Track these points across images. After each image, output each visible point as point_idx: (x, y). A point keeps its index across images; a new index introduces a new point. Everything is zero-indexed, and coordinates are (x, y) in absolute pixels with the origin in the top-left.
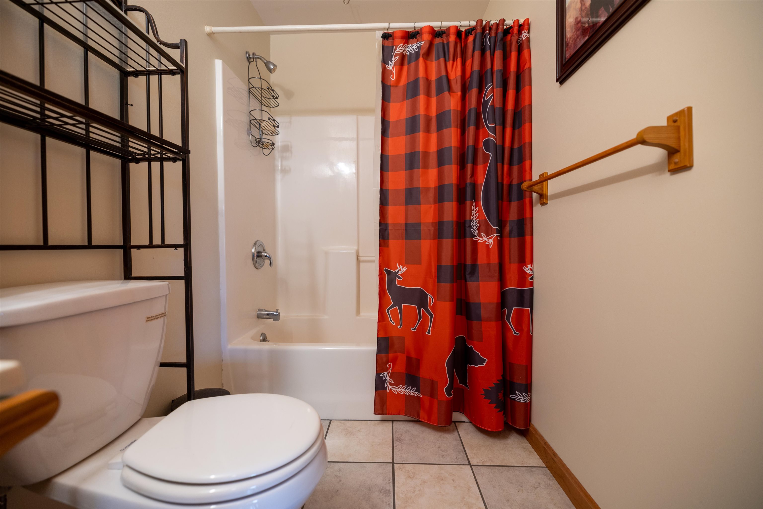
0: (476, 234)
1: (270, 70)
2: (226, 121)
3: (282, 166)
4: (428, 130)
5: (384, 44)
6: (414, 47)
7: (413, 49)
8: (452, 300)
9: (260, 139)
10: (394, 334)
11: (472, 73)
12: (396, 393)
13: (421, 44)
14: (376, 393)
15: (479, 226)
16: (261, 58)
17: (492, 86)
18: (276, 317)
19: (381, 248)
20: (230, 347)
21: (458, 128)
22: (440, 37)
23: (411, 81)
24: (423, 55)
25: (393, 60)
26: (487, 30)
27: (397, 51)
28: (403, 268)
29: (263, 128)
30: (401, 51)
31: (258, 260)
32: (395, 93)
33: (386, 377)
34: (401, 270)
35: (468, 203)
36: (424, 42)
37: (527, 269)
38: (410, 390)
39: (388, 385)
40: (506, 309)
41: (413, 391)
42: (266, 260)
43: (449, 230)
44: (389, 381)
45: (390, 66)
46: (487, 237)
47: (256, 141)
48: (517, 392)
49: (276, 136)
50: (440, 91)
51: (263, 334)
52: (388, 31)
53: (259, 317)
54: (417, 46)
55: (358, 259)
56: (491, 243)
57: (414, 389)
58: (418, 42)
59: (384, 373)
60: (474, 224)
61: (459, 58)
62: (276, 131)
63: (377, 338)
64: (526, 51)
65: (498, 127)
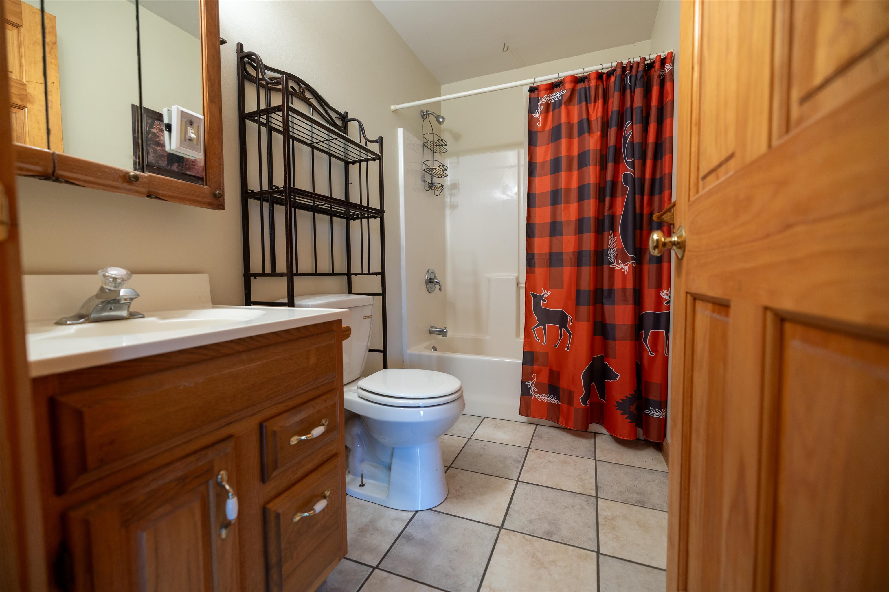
0: (613, 262)
1: (440, 123)
2: (406, 172)
3: (451, 202)
4: (570, 169)
5: (531, 96)
6: (558, 95)
7: (557, 97)
8: (589, 321)
9: (432, 183)
10: (538, 349)
11: (612, 112)
12: (540, 400)
13: (564, 92)
14: (522, 397)
15: (617, 255)
16: (433, 113)
17: (631, 123)
18: (444, 333)
19: (527, 274)
20: (409, 352)
21: (596, 165)
22: (583, 82)
23: (555, 126)
24: (564, 103)
25: (539, 109)
26: (628, 70)
27: (542, 101)
28: (547, 292)
29: (434, 173)
30: (546, 101)
31: (430, 285)
32: (541, 138)
33: (531, 385)
34: (546, 294)
35: (606, 233)
36: (566, 91)
37: (664, 294)
38: (552, 398)
39: (532, 392)
40: (643, 331)
41: (554, 400)
42: (437, 285)
43: (588, 258)
44: (533, 390)
45: (537, 114)
46: (623, 264)
47: (429, 185)
48: (650, 408)
49: (445, 177)
50: (581, 133)
51: (434, 347)
52: (534, 85)
53: (431, 332)
54: (560, 95)
55: (518, 285)
56: (627, 270)
57: (555, 398)
58: (561, 91)
59: (529, 382)
60: (611, 253)
61: (601, 99)
62: (445, 174)
63: (523, 351)
64: (668, 85)
65: (636, 162)
